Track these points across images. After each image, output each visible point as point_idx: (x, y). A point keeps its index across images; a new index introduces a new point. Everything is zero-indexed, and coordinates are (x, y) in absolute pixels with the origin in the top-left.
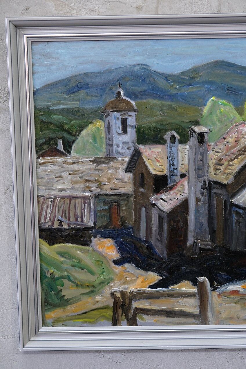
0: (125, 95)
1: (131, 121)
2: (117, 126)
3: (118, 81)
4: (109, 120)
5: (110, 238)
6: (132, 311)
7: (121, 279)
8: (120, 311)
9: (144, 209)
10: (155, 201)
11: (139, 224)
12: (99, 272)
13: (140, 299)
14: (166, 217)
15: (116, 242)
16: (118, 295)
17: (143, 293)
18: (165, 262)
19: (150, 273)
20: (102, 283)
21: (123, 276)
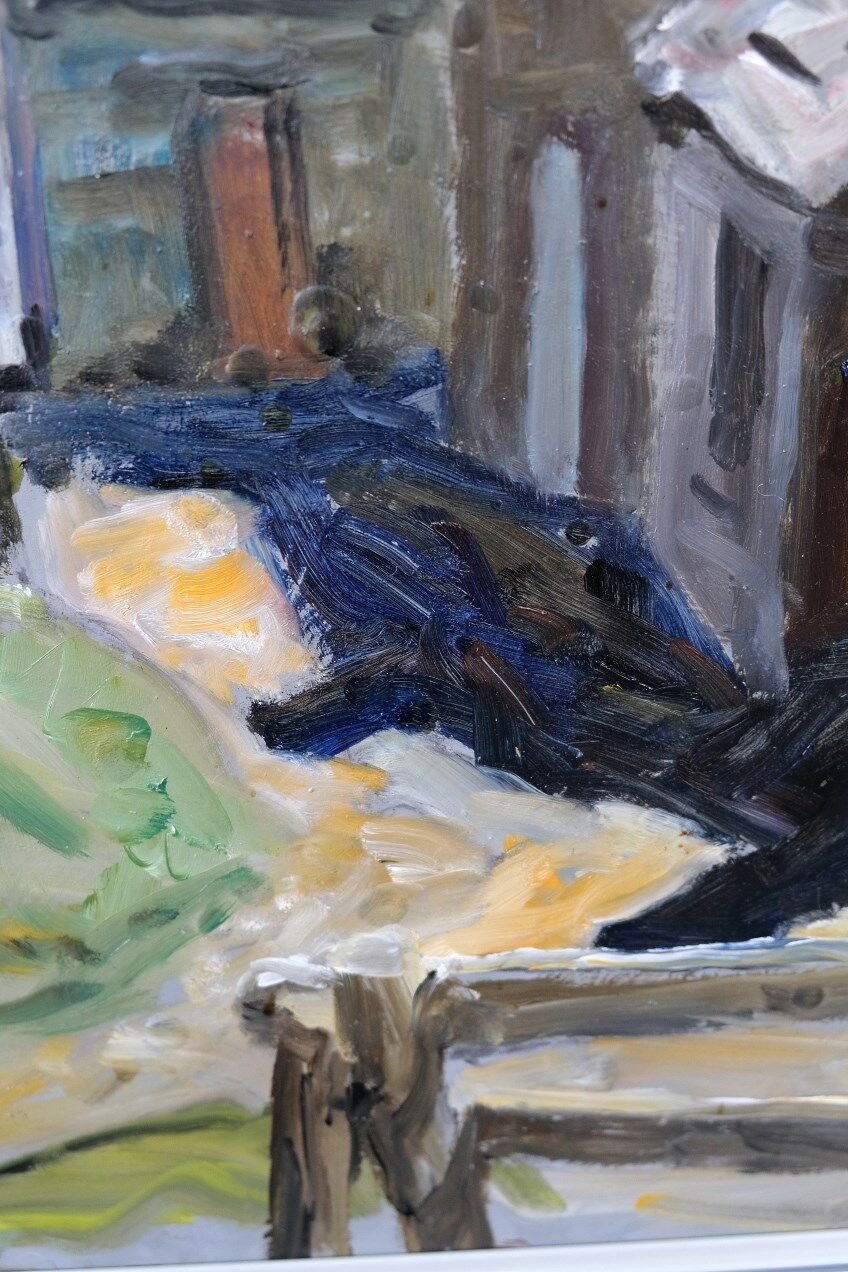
5: (210, 482)
6: (445, 1136)
7: (332, 880)
8: (335, 1142)
9: (562, 165)
10: (692, 66)
11: (515, 333)
12: (121, 825)
13: (517, 1039)
14: (795, 253)
15: (274, 530)
16: (318, 1014)
17: (548, 987)
18: (761, 713)
19: (617, 813)
20: (155, 916)
21: (356, 849)
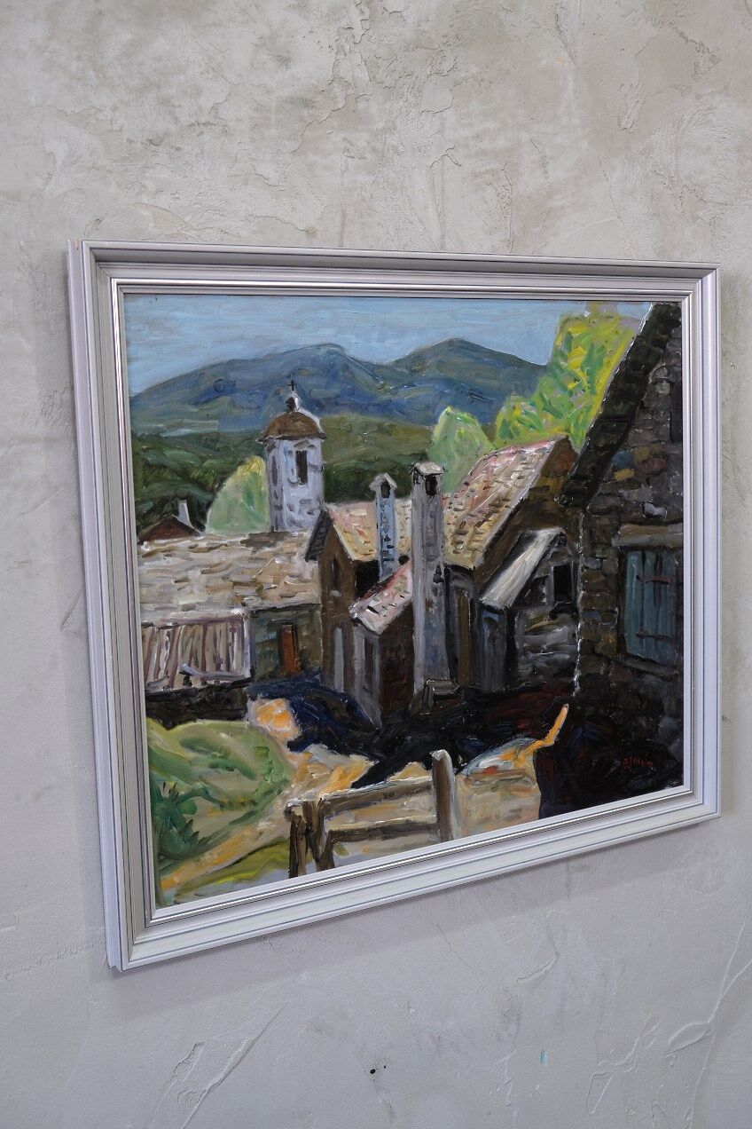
0: (302, 406)
1: (314, 457)
2: (288, 466)
3: (288, 377)
4: (274, 457)
5: (281, 697)
6: (325, 839)
7: (302, 779)
8: (303, 844)
9: (339, 631)
10: (359, 613)
11: (333, 663)
12: (263, 772)
13: (337, 814)
14: (377, 643)
15: (292, 705)
16: (299, 812)
17: (343, 799)
18: (378, 732)
19: (354, 757)
20: (269, 792)
21: (306, 771)
